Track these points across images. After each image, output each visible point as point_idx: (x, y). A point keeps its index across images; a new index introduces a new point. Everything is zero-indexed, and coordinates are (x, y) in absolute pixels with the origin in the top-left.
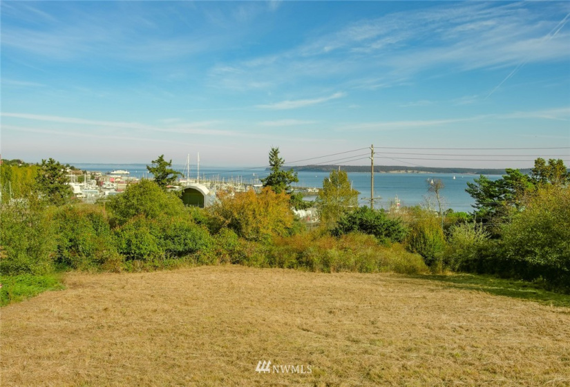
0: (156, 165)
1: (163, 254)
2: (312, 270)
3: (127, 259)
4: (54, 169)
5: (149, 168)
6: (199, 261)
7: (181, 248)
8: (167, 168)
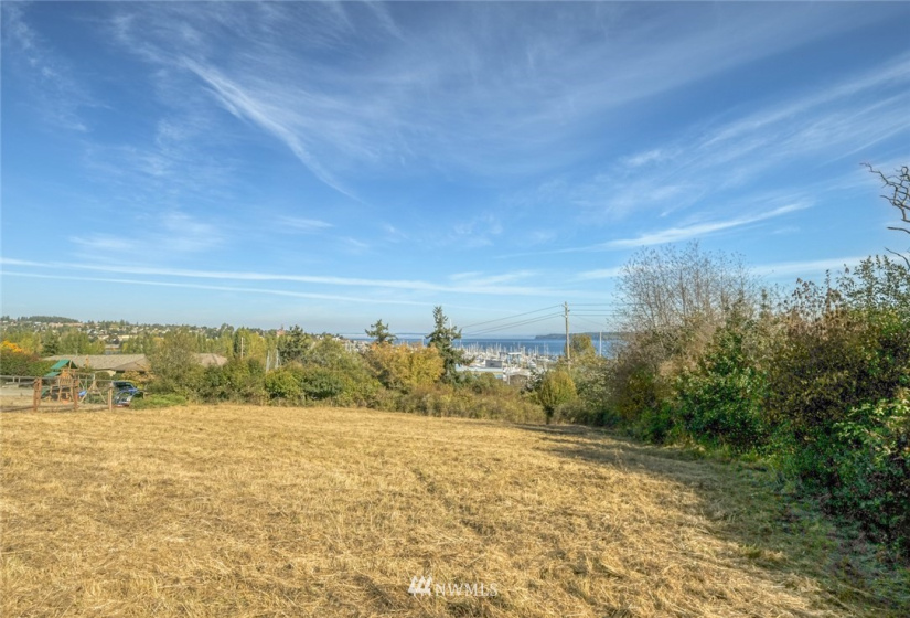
0: (375, 329)
1: (303, 394)
2: (426, 414)
3: (273, 396)
4: (298, 334)
5: (367, 332)
6: (337, 404)
7: (317, 390)
8: (385, 331)
